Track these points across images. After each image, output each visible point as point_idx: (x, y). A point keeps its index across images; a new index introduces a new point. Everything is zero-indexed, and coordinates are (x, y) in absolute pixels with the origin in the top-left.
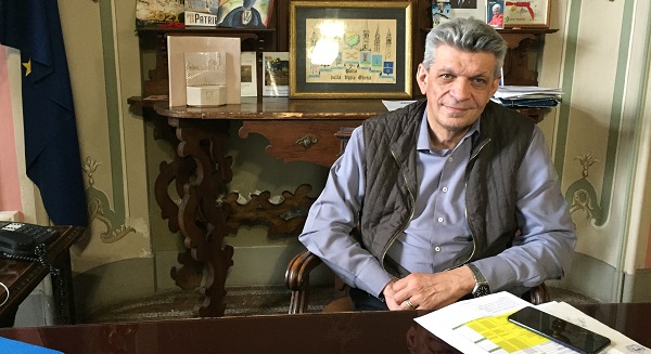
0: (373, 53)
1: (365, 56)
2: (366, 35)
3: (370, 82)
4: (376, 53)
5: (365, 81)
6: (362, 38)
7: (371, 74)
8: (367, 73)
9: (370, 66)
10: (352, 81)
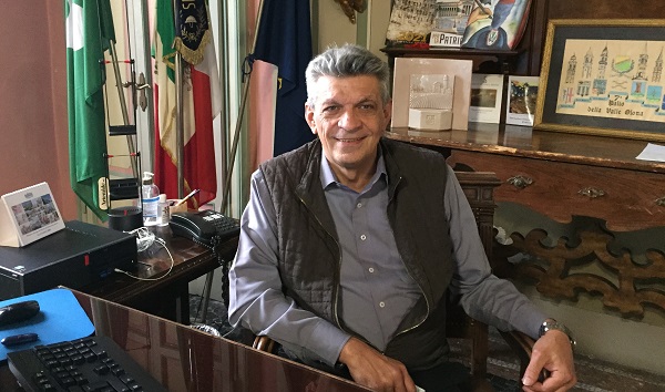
0: (650, 83)
1: (638, 86)
2: (643, 60)
3: (640, 118)
4: (654, 84)
5: (634, 117)
6: (637, 62)
7: (642, 109)
8: (638, 108)
9: (644, 99)
10: (615, 116)
